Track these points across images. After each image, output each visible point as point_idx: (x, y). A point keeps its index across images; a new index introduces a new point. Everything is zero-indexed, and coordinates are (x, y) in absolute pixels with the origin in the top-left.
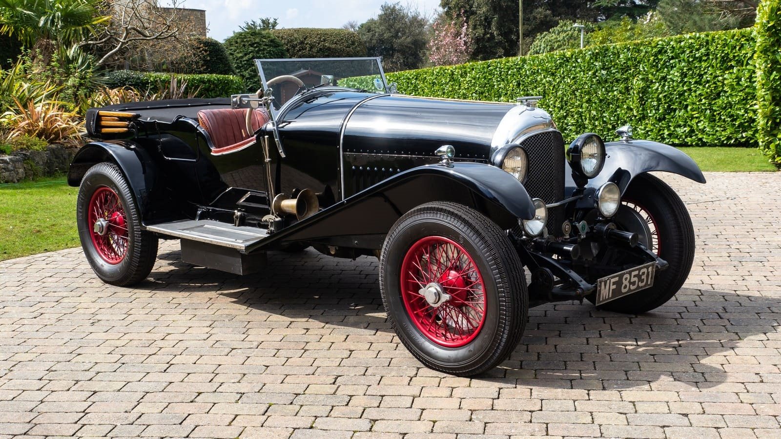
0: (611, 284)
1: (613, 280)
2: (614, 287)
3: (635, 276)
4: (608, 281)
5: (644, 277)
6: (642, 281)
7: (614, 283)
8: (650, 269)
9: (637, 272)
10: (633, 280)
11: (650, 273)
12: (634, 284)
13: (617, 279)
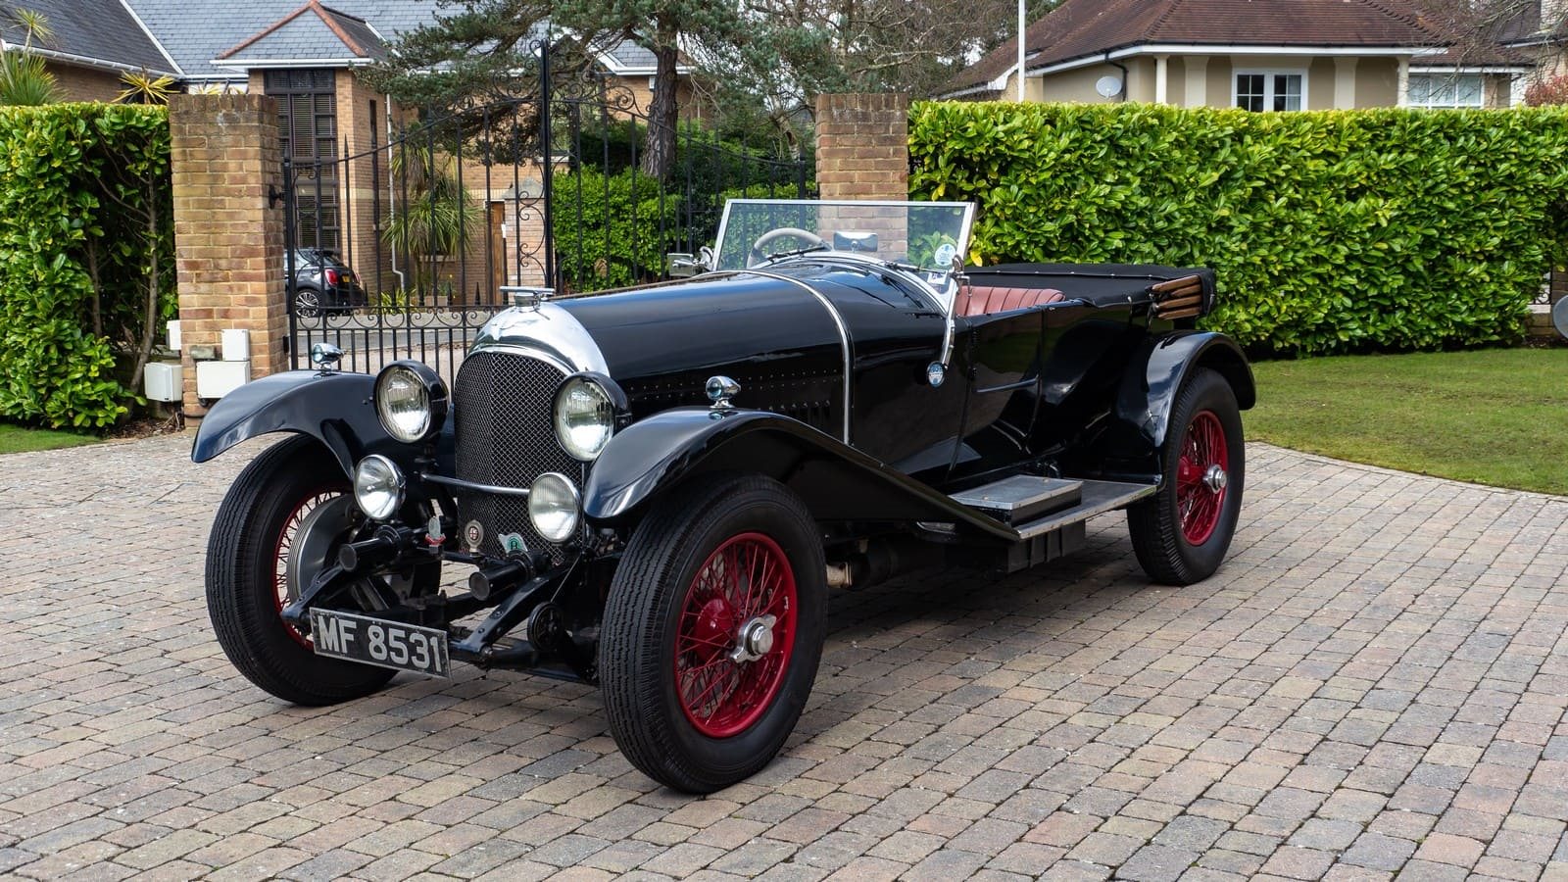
0: (342, 630)
1: (343, 623)
2: (351, 637)
3: (397, 639)
4: (333, 620)
5: (423, 650)
6: (421, 657)
7: (348, 630)
8: (434, 641)
9: (402, 634)
10: (393, 644)
11: (436, 650)
12: (399, 653)
13: (353, 625)
